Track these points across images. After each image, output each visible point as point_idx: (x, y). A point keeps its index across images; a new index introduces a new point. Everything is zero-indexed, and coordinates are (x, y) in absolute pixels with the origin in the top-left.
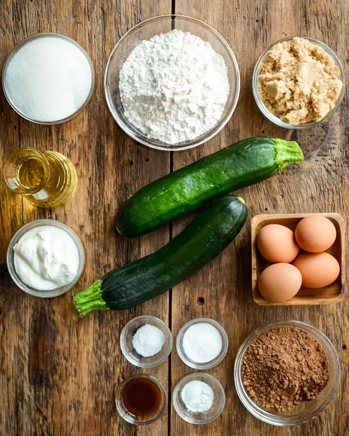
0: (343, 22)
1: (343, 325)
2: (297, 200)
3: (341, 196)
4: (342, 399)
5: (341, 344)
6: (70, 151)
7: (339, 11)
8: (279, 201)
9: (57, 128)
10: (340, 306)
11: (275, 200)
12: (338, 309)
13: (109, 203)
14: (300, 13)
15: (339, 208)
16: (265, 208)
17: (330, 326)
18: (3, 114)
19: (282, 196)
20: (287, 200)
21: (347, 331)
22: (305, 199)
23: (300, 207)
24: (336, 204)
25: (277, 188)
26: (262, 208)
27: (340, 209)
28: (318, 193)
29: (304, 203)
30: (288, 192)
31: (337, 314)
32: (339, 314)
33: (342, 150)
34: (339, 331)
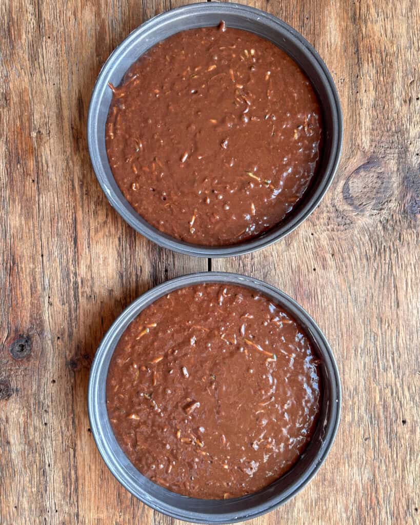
0: (400, 58)
1: (402, 397)
2: (350, 259)
3: (399, 254)
4: (403, 478)
5: (400, 418)
6: (96, 208)
7: (395, 46)
8: (328, 260)
9: (81, 181)
10: (399, 377)
11: (324, 259)
12: (397, 380)
13: (141, 265)
14: (351, 50)
15: (397, 267)
16: (313, 268)
17: (388, 398)
18: (19, 166)
19: (333, 255)
20: (338, 259)
21: (407, 403)
22: (359, 258)
23: (353, 266)
24: (393, 262)
25: (326, 246)
26: (309, 268)
27: (399, 267)
28: (373, 251)
29: (357, 262)
30: (339, 251)
31: (396, 384)
32: (398, 385)
33: (400, 202)
34: (399, 403)
